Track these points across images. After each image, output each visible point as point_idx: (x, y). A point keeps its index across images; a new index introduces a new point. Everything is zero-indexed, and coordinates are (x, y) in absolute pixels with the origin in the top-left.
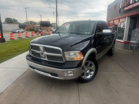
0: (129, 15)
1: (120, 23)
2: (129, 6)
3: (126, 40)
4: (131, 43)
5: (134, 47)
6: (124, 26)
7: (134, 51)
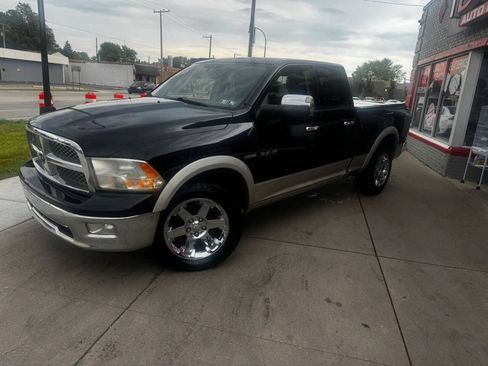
0: (475, 44)
1: (449, 76)
2: (475, 11)
3: (460, 144)
4: (474, 155)
5: (481, 169)
6: (459, 89)
7: (478, 188)
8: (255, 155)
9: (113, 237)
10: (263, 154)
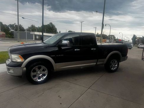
8: (54, 56)
9: (13, 72)
10: (57, 56)
